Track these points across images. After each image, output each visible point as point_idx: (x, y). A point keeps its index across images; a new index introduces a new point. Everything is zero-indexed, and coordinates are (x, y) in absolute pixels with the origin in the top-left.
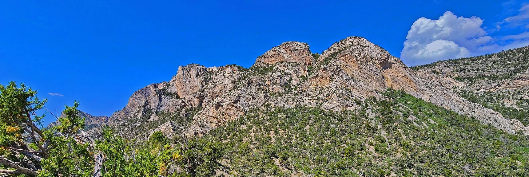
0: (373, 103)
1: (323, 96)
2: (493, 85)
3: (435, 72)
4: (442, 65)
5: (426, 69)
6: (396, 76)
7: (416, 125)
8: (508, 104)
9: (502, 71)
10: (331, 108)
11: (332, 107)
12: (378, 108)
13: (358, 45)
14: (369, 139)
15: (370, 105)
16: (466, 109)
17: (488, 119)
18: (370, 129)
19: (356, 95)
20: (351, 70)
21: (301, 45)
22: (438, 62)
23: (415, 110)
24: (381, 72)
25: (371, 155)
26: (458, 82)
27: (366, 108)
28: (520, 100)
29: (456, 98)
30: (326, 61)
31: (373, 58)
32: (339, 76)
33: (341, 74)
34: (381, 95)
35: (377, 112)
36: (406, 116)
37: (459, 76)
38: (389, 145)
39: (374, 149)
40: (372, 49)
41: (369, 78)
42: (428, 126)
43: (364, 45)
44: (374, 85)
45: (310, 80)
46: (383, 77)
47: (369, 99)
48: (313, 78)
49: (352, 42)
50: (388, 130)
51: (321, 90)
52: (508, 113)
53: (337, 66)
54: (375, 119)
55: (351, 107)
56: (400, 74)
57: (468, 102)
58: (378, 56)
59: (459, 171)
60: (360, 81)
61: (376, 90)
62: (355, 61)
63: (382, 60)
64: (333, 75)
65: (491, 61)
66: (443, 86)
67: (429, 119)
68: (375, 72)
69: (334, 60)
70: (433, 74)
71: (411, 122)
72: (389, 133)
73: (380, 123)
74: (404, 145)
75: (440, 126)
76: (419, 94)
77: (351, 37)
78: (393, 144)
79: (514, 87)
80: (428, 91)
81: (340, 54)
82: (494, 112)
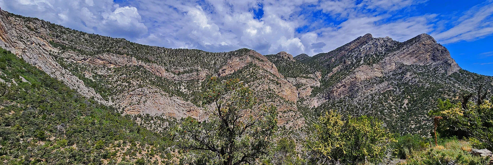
2: (80, 58)
3: (29, 28)
4: (39, 23)
5: (18, 20)
8: (88, 75)
9: (89, 49)
16: (57, 73)
17: (74, 85)
22: (34, 19)
26: (51, 46)
28: (96, 74)
29: (50, 60)
37: (53, 41)
52: (88, 83)
57: (61, 67)
59: (51, 131)
65: (84, 38)
66: (40, 46)
67: (21, 77)
70: (26, 28)
75: (34, 86)
76: (8, 45)
79: (94, 64)
80: (21, 45)
82: (79, 80)
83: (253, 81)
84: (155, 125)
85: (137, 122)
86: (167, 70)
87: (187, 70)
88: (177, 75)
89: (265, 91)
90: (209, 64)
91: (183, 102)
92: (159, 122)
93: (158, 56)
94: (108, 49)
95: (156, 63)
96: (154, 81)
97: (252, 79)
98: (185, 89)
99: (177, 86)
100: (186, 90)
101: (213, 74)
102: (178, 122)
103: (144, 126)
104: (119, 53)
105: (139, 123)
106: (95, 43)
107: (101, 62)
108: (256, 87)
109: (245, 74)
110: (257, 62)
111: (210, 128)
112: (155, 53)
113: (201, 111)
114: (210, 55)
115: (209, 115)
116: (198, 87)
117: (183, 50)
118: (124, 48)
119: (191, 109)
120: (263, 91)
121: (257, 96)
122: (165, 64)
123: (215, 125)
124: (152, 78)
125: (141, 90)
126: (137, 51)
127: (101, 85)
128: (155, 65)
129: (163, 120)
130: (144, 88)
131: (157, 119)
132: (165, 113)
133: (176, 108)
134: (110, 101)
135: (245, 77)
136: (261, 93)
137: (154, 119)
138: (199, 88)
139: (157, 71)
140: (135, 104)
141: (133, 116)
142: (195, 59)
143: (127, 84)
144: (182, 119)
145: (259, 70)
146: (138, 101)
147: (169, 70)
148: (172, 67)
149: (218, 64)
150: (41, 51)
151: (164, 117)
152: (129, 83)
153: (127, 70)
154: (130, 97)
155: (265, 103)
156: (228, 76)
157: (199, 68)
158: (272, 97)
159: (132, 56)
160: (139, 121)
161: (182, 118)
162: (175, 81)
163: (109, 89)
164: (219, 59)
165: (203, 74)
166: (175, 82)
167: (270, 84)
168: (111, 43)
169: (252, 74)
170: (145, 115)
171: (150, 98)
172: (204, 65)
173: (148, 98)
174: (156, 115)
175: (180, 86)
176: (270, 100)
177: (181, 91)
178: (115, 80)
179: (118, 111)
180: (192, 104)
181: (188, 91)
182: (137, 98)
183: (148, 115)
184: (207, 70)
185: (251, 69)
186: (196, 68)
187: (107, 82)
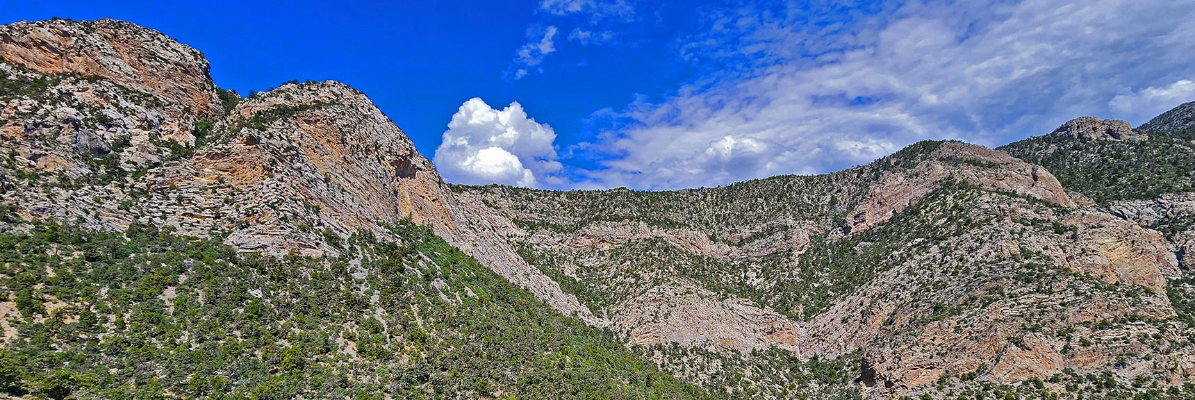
0: (366, 245)
1: (237, 210)
2: (556, 239)
3: (486, 202)
4: (498, 191)
5: (474, 194)
6: (421, 196)
7: (443, 297)
8: (568, 271)
9: (568, 221)
10: (258, 247)
11: (262, 243)
12: (377, 258)
13: (351, 106)
14: (347, 326)
15: (360, 251)
16: (521, 273)
17: (544, 292)
18: (352, 303)
19: (330, 222)
20: (326, 161)
21: (181, 49)
22: (492, 186)
23: (445, 268)
24: (392, 181)
25: (346, 361)
26: (516, 227)
27: (351, 255)
28: (581, 266)
29: (509, 253)
30: (260, 120)
31: (380, 147)
32: (292, 168)
33: (299, 165)
34: (386, 230)
35: (373, 267)
36: (428, 280)
37: (518, 217)
38: (388, 340)
39: (356, 349)
40: (381, 127)
41: (367, 189)
42: (463, 300)
43: (365, 113)
44: (374, 208)
45: (198, 159)
46: (396, 193)
47: (360, 235)
48: (211, 156)
49: (337, 96)
50: (390, 307)
51: (233, 195)
52: (568, 286)
53: (291, 143)
54: (366, 281)
55: (314, 248)
56: (431, 194)
57: (524, 262)
58: (392, 145)
60: (345, 191)
61: (378, 219)
62: (338, 143)
63: (399, 155)
64: (274, 162)
65: (559, 203)
66: (495, 231)
67: (466, 288)
68: (381, 178)
69: (284, 124)
70: (483, 205)
71: (436, 292)
72: (392, 313)
73: (376, 292)
74: (417, 338)
75: (481, 300)
76: (456, 239)
77: (335, 83)
78: (397, 335)
79: (578, 247)
80: (471, 235)
81: (301, 114)
82: (552, 282)
83: (958, 234)
84: (692, 367)
85: (654, 360)
86: (713, 238)
87: (761, 231)
88: (736, 245)
89: (1004, 259)
90: (816, 205)
91: (753, 310)
92: (700, 359)
93: (692, 209)
94: (598, 214)
95: (688, 225)
96: (687, 266)
97: (953, 227)
98: (757, 277)
99: (737, 272)
100: (762, 280)
101: (829, 231)
102: (744, 359)
103: (670, 370)
104: (617, 219)
105: (659, 363)
106: (575, 208)
107: (587, 241)
108: (971, 250)
109: (933, 216)
110: (970, 172)
111: (830, 375)
112: (685, 204)
113: (801, 330)
114: (817, 183)
115: (823, 341)
116: (791, 270)
117: (746, 183)
118: (624, 206)
119: (776, 326)
120: (1000, 261)
121: (975, 277)
122: (707, 224)
123: (845, 368)
124: (682, 262)
125: (657, 291)
126: (649, 207)
127: (590, 287)
128: (685, 231)
129: (707, 355)
130: (663, 285)
131: (695, 352)
132: (712, 339)
133: (738, 327)
134: (605, 316)
135: (929, 226)
136: (991, 268)
137: (689, 353)
138: (795, 272)
139: (692, 244)
140: (649, 322)
141: (646, 349)
142: (778, 201)
143: (633, 281)
144: (754, 353)
145: (980, 195)
146: (654, 314)
147: (718, 237)
148: (724, 228)
149: (842, 203)
150: (496, 239)
151: (711, 349)
152: (636, 277)
153: (631, 250)
154: (639, 308)
155: (1011, 297)
156: (875, 230)
157: (790, 221)
158: (1038, 277)
159: (638, 221)
160: (658, 357)
161: (754, 350)
162: (732, 262)
163: (602, 294)
164: (845, 188)
165: (802, 235)
166: (732, 264)
167: (1025, 235)
168: (601, 201)
169: (954, 213)
170: (669, 344)
171: (678, 306)
172: (802, 212)
173: (672, 307)
174: (694, 345)
175: (745, 272)
176: (1032, 287)
177: (748, 283)
178: (612, 274)
179: (618, 339)
180: (777, 314)
181: (766, 283)
182: (652, 309)
183: (675, 344)
184: (811, 222)
185: (950, 198)
186: (782, 221)
187: (599, 279)
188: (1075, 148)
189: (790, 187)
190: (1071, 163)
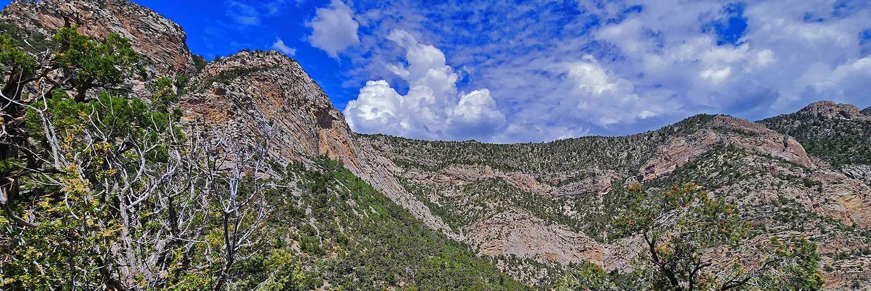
0: (299, 172)
1: (210, 142)
2: (424, 176)
3: (374, 147)
4: (382, 139)
5: (365, 140)
6: (335, 139)
7: (356, 213)
8: (433, 199)
9: (432, 163)
10: (225, 169)
11: (228, 167)
12: (307, 182)
13: (288, 70)
14: (291, 229)
15: (295, 176)
16: (403, 199)
17: (419, 214)
18: (293, 213)
19: (273, 153)
20: (269, 111)
21: (167, 23)
22: (378, 135)
23: (355, 192)
24: (315, 127)
25: (294, 255)
26: (395, 165)
27: (289, 179)
28: (442, 196)
29: (395, 184)
30: (224, 77)
31: (307, 101)
32: (248, 113)
33: (252, 111)
34: (312, 162)
35: (306, 188)
36: (344, 200)
37: (396, 158)
38: (321, 241)
39: (299, 246)
40: (308, 86)
41: (298, 131)
42: (369, 215)
43: (297, 76)
44: (303, 146)
45: (182, 103)
46: (318, 135)
47: (294, 165)
48: (190, 101)
49: (278, 62)
50: (320, 218)
51: (206, 130)
52: (435, 210)
53: (247, 95)
54: (302, 198)
55: (264, 173)
56: (341, 138)
57: (405, 191)
58: (315, 100)
60: (284, 132)
61: (306, 153)
62: (279, 97)
63: (320, 108)
64: (235, 109)
65: (426, 149)
66: (385, 167)
67: (370, 207)
68: (308, 123)
69: (241, 81)
70: (372, 148)
71: (350, 208)
72: (322, 222)
73: (309, 206)
74: (341, 241)
75: (382, 216)
76: (358, 171)
77: (276, 52)
78: (327, 238)
79: (440, 182)
80: (369, 169)
81: (254, 74)
82: (424, 206)
83: (730, 183)
84: (526, 273)
85: (498, 267)
86: (538, 180)
87: (574, 176)
88: (556, 186)
89: (766, 204)
90: (616, 159)
91: (570, 234)
92: (532, 268)
93: (523, 158)
94: (455, 158)
95: (521, 170)
96: (520, 199)
97: (726, 179)
98: (571, 210)
99: (557, 206)
100: (575, 212)
101: (626, 179)
102: (563, 269)
103: (510, 274)
104: (469, 163)
105: (502, 269)
106: (438, 153)
107: (447, 178)
108: (740, 197)
109: (707, 170)
110: (736, 139)
112: (518, 154)
113: (607, 250)
114: (617, 143)
115: (623, 258)
116: (597, 206)
117: (563, 141)
118: (474, 154)
119: (587, 246)
120: (763, 205)
121: (743, 216)
122: (534, 169)
123: (639, 279)
124: (516, 196)
125: (500, 216)
126: (492, 155)
127: (449, 211)
128: (519, 174)
129: (537, 265)
130: (505, 212)
131: (527, 262)
132: (540, 253)
133: (559, 246)
134: (461, 233)
135: (705, 177)
136: (756, 210)
137: (523, 263)
138: (600, 208)
139: (523, 184)
140: (494, 238)
141: (492, 258)
142: (588, 155)
143: (481, 208)
144: (571, 265)
145: (746, 156)
146: (498, 233)
147: (542, 180)
148: (547, 173)
149: (636, 158)
150: (386, 173)
151: (540, 261)
152: (484, 206)
153: (479, 186)
154: (487, 228)
155: (772, 233)
156: (662, 179)
157: (597, 170)
158: (793, 218)
159: (485, 165)
160: (501, 265)
161: (571, 263)
162: (553, 198)
163: (458, 217)
164: (638, 147)
165: (606, 180)
166: (553, 199)
167: (782, 187)
168: (457, 149)
169: (724, 169)
170: (509, 255)
171: (516, 228)
172: (606, 164)
173: (511, 228)
174: (527, 257)
175: (563, 206)
176: (788, 225)
177: (565, 214)
178: (465, 203)
179: (471, 250)
180: (588, 237)
181: (579, 214)
182: (497, 229)
183: (514, 256)
184: (613, 171)
185: (721, 158)
186: (590, 169)
187: (456, 206)
188: (814, 124)
189: (596, 144)
190: (812, 135)
